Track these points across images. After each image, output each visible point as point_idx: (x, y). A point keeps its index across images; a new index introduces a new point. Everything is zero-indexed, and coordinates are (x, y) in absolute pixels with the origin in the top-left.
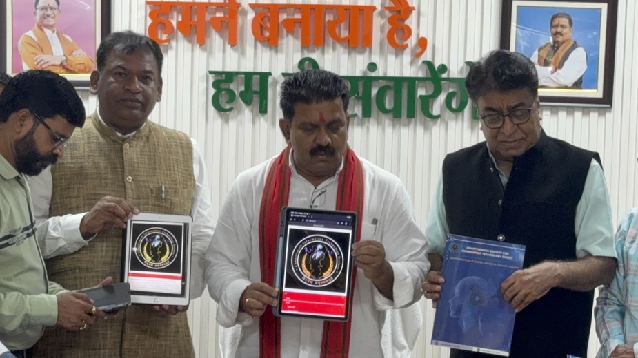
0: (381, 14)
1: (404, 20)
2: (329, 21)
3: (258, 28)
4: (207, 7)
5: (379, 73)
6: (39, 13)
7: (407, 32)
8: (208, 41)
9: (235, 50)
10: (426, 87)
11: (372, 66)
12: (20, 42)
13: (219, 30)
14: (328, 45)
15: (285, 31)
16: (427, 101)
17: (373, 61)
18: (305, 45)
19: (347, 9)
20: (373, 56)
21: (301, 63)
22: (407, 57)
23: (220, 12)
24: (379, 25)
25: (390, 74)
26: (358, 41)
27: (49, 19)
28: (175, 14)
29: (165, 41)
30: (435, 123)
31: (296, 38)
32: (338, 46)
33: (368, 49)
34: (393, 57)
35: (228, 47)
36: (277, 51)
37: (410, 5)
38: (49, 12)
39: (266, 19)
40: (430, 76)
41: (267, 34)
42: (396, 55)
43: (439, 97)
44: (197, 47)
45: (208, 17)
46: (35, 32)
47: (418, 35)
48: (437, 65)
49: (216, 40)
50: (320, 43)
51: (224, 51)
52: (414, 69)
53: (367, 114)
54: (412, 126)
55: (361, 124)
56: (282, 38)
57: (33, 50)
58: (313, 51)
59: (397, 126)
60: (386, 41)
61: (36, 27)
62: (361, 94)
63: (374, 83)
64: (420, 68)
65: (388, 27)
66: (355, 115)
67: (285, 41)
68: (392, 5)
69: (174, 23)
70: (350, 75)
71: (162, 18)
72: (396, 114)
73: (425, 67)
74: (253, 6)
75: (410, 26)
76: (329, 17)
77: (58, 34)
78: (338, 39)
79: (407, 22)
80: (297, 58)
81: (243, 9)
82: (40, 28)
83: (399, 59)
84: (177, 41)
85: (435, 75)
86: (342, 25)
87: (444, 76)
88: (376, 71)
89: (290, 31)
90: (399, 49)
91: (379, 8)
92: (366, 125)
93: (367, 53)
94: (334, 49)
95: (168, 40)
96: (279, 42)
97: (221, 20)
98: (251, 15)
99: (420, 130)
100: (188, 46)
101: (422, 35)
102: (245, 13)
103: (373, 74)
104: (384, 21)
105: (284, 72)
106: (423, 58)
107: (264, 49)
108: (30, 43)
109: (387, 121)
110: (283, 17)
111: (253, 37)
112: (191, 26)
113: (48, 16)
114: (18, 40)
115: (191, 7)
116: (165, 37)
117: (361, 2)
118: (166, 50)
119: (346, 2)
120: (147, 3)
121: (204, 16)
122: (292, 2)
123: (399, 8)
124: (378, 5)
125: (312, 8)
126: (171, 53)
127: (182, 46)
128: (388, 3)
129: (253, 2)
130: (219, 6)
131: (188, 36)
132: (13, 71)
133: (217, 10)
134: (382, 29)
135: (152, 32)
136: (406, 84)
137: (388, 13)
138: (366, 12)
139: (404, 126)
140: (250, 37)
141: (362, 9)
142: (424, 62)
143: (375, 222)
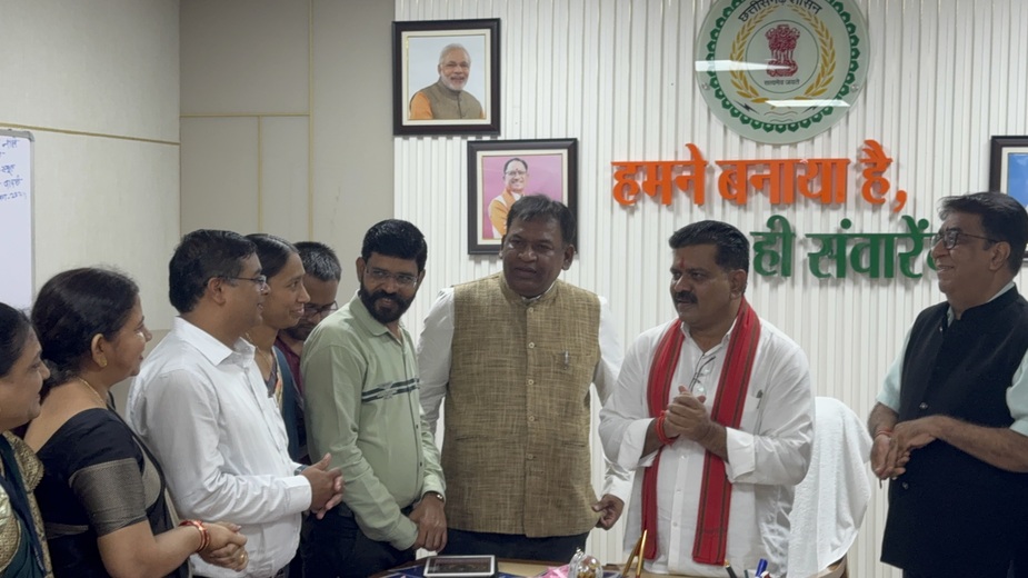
0: (857, 167)
1: (882, 172)
2: (800, 176)
3: (726, 187)
4: (672, 166)
5: (855, 229)
6: (508, 177)
7: (885, 186)
8: (675, 201)
9: (704, 210)
10: (906, 244)
11: (846, 223)
12: (490, 208)
13: (686, 189)
14: (800, 201)
15: (754, 189)
16: (907, 260)
17: (848, 217)
18: (775, 203)
19: (819, 163)
20: (848, 212)
21: (771, 222)
22: (885, 212)
23: (686, 170)
24: (854, 179)
25: (867, 231)
26: (831, 196)
27: (518, 183)
28: (641, 174)
29: (631, 202)
30: (917, 283)
31: (765, 195)
32: (810, 202)
33: (843, 205)
34: (870, 213)
35: (696, 206)
36: (745, 210)
37: (888, 157)
38: (518, 176)
39: (733, 177)
40: (909, 232)
41: (735, 192)
42: (874, 211)
43: (921, 254)
44: (664, 207)
45: (674, 176)
46: (504, 197)
47: (897, 188)
48: (917, 220)
49: (683, 199)
50: (792, 201)
51: (691, 211)
52: (893, 225)
53: (841, 274)
54: (891, 286)
55: (836, 284)
56: (751, 196)
58: (784, 209)
59: (876, 287)
60: (862, 199)
61: (505, 192)
62: (835, 253)
63: (851, 241)
64: (900, 223)
65: (864, 180)
66: (829, 275)
67: (754, 198)
68: (868, 157)
69: (640, 183)
70: (823, 232)
71: (628, 179)
72: (873, 273)
73: (905, 222)
74: (719, 163)
75: (888, 179)
76: (801, 172)
78: (809, 195)
79: (885, 176)
80: (767, 215)
81: (711, 167)
82: (509, 192)
83: (877, 215)
85: (916, 230)
86: (815, 180)
87: (927, 231)
88: (851, 228)
89: (760, 188)
90: (877, 204)
91: (854, 160)
92: (842, 285)
93: (842, 209)
94: (806, 205)
95: (635, 201)
96: (749, 200)
97: (688, 179)
98: (718, 172)
99: (900, 290)
100: (656, 207)
101: (900, 189)
102: (712, 171)
103: (848, 231)
104: (860, 175)
105: (755, 231)
106: (903, 212)
107: (733, 207)
108: (500, 207)
109: (864, 281)
110: (752, 173)
111: (720, 197)
112: (657, 186)
113: (517, 180)
114: (489, 205)
115: (657, 167)
116: (631, 198)
117: (835, 156)
118: (632, 211)
119: (818, 156)
120: (613, 164)
121: (670, 175)
122: (761, 158)
123: (875, 160)
124: (853, 158)
125: (781, 164)
126: (638, 214)
127: (648, 206)
128: (864, 156)
129: (721, 159)
130: (686, 165)
131: (654, 196)
132: (485, 237)
133: (683, 169)
134: (858, 182)
135: (618, 193)
136: (883, 241)
137: (864, 166)
138: (840, 166)
139: (883, 285)
140: (717, 196)
141: (834, 163)
142: (903, 217)
143: (760, 395)
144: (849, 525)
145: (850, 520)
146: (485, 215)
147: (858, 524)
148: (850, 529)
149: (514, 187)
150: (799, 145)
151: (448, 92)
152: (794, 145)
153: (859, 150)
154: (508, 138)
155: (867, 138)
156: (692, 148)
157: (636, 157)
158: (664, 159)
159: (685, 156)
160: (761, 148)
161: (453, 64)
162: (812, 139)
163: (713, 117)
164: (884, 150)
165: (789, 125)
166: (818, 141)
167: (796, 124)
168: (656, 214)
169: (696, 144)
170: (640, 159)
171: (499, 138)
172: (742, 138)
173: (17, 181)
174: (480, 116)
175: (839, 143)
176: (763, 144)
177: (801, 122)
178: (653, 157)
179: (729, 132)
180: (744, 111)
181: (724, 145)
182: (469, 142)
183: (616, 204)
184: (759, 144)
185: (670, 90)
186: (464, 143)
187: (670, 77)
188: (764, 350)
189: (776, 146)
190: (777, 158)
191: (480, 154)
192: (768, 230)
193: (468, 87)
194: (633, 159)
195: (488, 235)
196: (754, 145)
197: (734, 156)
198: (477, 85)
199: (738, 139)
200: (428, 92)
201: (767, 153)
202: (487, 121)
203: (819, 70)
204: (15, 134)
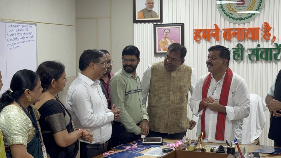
0: (262, 30)
1: (269, 31)
2: (246, 33)
3: (225, 36)
4: (210, 30)
5: (261, 47)
6: (165, 34)
7: (270, 35)
8: (211, 40)
9: (219, 42)
10: (276, 51)
11: (259, 46)
12: (160, 42)
13: (214, 37)
14: (246, 40)
15: (233, 36)
16: (276, 56)
17: (259, 44)
18: (239, 40)
19: (251, 29)
20: (259, 42)
21: (238, 46)
22: (270, 42)
23: (214, 31)
24: (261, 33)
25: (265, 47)
26: (255, 38)
27: (168, 36)
28: (201, 33)
29: (199, 40)
30: (279, 62)
31: (236, 38)
32: (249, 40)
33: (258, 40)
34: (266, 42)
35: (217, 41)
36: (230, 42)
37: (270, 27)
38: (167, 34)
39: (227, 33)
40: (277, 48)
41: (227, 37)
42: (267, 42)
43: (280, 54)
44: (208, 41)
45: (211, 33)
46: (164, 39)
47: (273, 35)
48: (279, 44)
49: (213, 40)
50: (244, 40)
51: (215, 43)
52: (272, 46)
53: (257, 59)
54: (272, 63)
55: (256, 62)
56: (232, 38)
57: (164, 44)
58: (241, 42)
59: (267, 63)
60: (263, 39)
61: (164, 38)
62: (256, 54)
63: (260, 50)
64: (274, 45)
65: (264, 34)
66: (254, 60)
67: (233, 39)
68: (265, 27)
69: (201, 35)
70: (252, 48)
71: (198, 34)
72: (266, 59)
73: (275, 45)
74: (223, 29)
75: (271, 33)
76: (246, 32)
77: (170, 40)
78: (248, 38)
79: (270, 32)
80: (237, 43)
82: (165, 38)
83: (267, 43)
84: (202, 40)
86: (250, 34)
88: (260, 46)
89: (235, 36)
90: (267, 40)
91: (261, 28)
92: (258, 62)
93: (258, 42)
94: (248, 41)
95: (200, 40)
96: (231, 39)
97: (214, 34)
98: (223, 32)
99: (274, 64)
100: (206, 42)
101: (274, 36)
102: (221, 31)
103: (259, 48)
104: (263, 32)
105: (233, 48)
106: (275, 42)
107: (227, 41)
108: (163, 42)
109: (264, 62)
110: (232, 32)
111: (224, 39)
112: (206, 36)
113: (167, 35)
114: (159, 41)
115: (206, 30)
116: (199, 39)
117: (255, 27)
118: (199, 43)
119: (251, 27)
120: (194, 30)
121: (210, 33)
122: (235, 28)
123: (267, 28)
124: (261, 27)
125: (240, 29)
126: (201, 44)
127: (203, 42)
128: (264, 27)
129: (224, 28)
130: (214, 30)
131: (205, 39)
132: (158, 50)
133: (213, 31)
134: (262, 34)
135: (195, 38)
136: (269, 50)
137: (264, 30)
138: (257, 30)
139: (269, 63)
140: (223, 38)
141: (255, 29)
142: (275, 44)
143: (233, 93)
144: (260, 129)
145: (260, 128)
146: (159, 44)
147: (262, 129)
148: (260, 130)
149: (166, 37)
150: (245, 24)
151: (148, 11)
152: (244, 24)
153: (262, 25)
154: (165, 23)
155: (265, 22)
156: (216, 25)
157: (200, 28)
158: (208, 28)
159: (214, 27)
160: (235, 25)
161: (149, 3)
162: (249, 22)
163: (221, 16)
164: (269, 25)
165: (243, 18)
166: (251, 23)
167: (245, 18)
168: (206, 43)
169: (217, 24)
170: (201, 28)
171: (162, 23)
172: (229, 22)
173: (33, 37)
174: (157, 17)
175: (257, 23)
176: (235, 24)
177: (246, 18)
178: (205, 28)
179: (226, 20)
180: (230, 15)
181: (224, 24)
182: (154, 24)
183: (195, 41)
184: (234, 24)
185: (209, 9)
186: (153, 25)
187: (209, 6)
188: (234, 81)
189: (239, 24)
190: (239, 28)
191: (157, 28)
192: (237, 48)
193: (153, 9)
194: (199, 29)
195: (159, 50)
196: (233, 24)
197: (227, 27)
198: (156, 9)
199: (228, 23)
200: (143, 11)
201: (237, 26)
202: (159, 19)
203: (251, 3)
204: (31, 24)
